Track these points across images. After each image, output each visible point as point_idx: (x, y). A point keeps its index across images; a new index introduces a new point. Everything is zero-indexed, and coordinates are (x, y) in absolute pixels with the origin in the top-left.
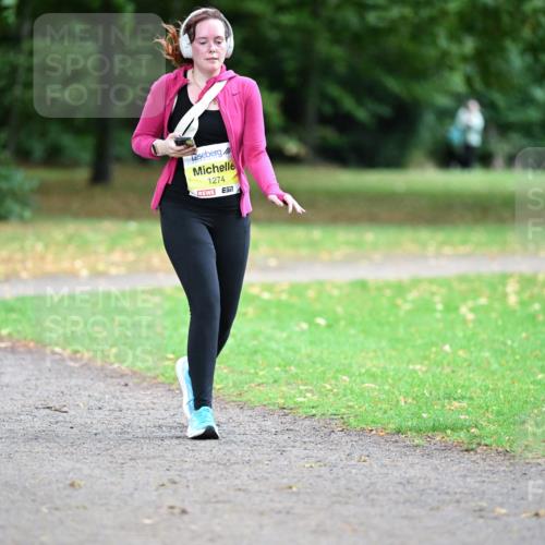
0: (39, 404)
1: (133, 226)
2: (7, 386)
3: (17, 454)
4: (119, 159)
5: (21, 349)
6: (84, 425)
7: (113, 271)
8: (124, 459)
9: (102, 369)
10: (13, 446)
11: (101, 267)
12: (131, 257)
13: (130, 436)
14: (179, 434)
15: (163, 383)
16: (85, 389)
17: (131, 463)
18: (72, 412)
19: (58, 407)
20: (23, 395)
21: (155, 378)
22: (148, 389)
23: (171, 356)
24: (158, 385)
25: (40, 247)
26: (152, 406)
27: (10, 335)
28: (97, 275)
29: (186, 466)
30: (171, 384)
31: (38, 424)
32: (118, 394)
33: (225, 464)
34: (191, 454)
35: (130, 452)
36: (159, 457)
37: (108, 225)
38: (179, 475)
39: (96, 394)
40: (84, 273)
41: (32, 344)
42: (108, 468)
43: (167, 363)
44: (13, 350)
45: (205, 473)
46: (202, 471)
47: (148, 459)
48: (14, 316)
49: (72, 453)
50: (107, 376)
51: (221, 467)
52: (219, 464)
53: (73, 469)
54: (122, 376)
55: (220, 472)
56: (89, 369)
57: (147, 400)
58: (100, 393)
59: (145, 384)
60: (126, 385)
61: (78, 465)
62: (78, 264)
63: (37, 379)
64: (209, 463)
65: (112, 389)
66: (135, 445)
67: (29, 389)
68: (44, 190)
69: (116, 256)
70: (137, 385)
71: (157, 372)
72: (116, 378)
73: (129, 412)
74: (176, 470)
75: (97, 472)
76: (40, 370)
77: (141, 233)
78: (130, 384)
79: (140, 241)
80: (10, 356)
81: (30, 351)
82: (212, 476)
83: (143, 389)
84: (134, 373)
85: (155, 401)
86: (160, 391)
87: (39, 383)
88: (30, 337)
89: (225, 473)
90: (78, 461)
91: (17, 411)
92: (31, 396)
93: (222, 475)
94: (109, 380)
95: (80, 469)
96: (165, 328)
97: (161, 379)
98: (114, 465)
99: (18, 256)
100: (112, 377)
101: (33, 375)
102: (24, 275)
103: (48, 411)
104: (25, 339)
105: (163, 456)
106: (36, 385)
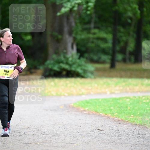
0: (96, 129)
1: (122, 80)
2: (87, 124)
3: (90, 142)
4: (118, 61)
5: (91, 114)
6: (108, 134)
7: (116, 92)
8: (119, 144)
9: (113, 119)
10: (89, 140)
11: (113, 91)
12: (121, 88)
13: (121, 138)
14: (134, 137)
15: (130, 123)
16: (109, 125)
17: (121, 145)
18: (105, 131)
19: (101, 130)
20: (91, 126)
21: (128, 121)
22: (126, 124)
23: (132, 115)
24: (129, 123)
25: (96, 85)
26: (127, 129)
27: (88, 110)
28: (112, 93)
29: (136, 146)
30: (132, 123)
31: (96, 134)
32: (118, 126)
33: (147, 145)
34: (138, 142)
35: (121, 142)
36: (129, 143)
37: (115, 79)
38: (135, 148)
39: (112, 126)
40: (108, 93)
41: (94, 112)
42: (115, 146)
43: (131, 117)
44: (89, 114)
45: (142, 148)
46: (141, 147)
47: (126, 144)
48: (89, 104)
49: (105, 142)
50: (114, 121)
51: (146, 146)
52: (145, 145)
53: (105, 147)
54: (119, 121)
55: (146, 147)
56: (110, 119)
57: (126, 127)
58: (113, 126)
59: (125, 123)
60: (120, 123)
61: (107, 146)
62: (107, 90)
63: (95, 122)
64: (143, 145)
65: (116, 124)
66: (122, 140)
67: (94, 124)
68: (97, 70)
69: (117, 88)
70: (123, 123)
71: (129, 120)
72: (117, 121)
73: (121, 131)
74: (134, 147)
75: (112, 147)
76: (96, 119)
77: (124, 82)
78: (121, 123)
79: (124, 84)
80: (88, 115)
81: (93, 114)
82: (144, 148)
83: (125, 124)
84: (122, 120)
85: (128, 128)
86: (129, 125)
87: (96, 123)
88: (93, 110)
89: (147, 148)
90: (107, 144)
91: (90, 130)
92: (94, 126)
93: (146, 148)
94: (115, 122)
95: (107, 147)
96: (130, 108)
97: (130, 122)
98: (117, 145)
99: (90, 88)
100: (116, 121)
101: (94, 121)
102: (92, 93)
103: (98, 130)
104: (92, 111)
105: (130, 143)
106: (95, 123)
